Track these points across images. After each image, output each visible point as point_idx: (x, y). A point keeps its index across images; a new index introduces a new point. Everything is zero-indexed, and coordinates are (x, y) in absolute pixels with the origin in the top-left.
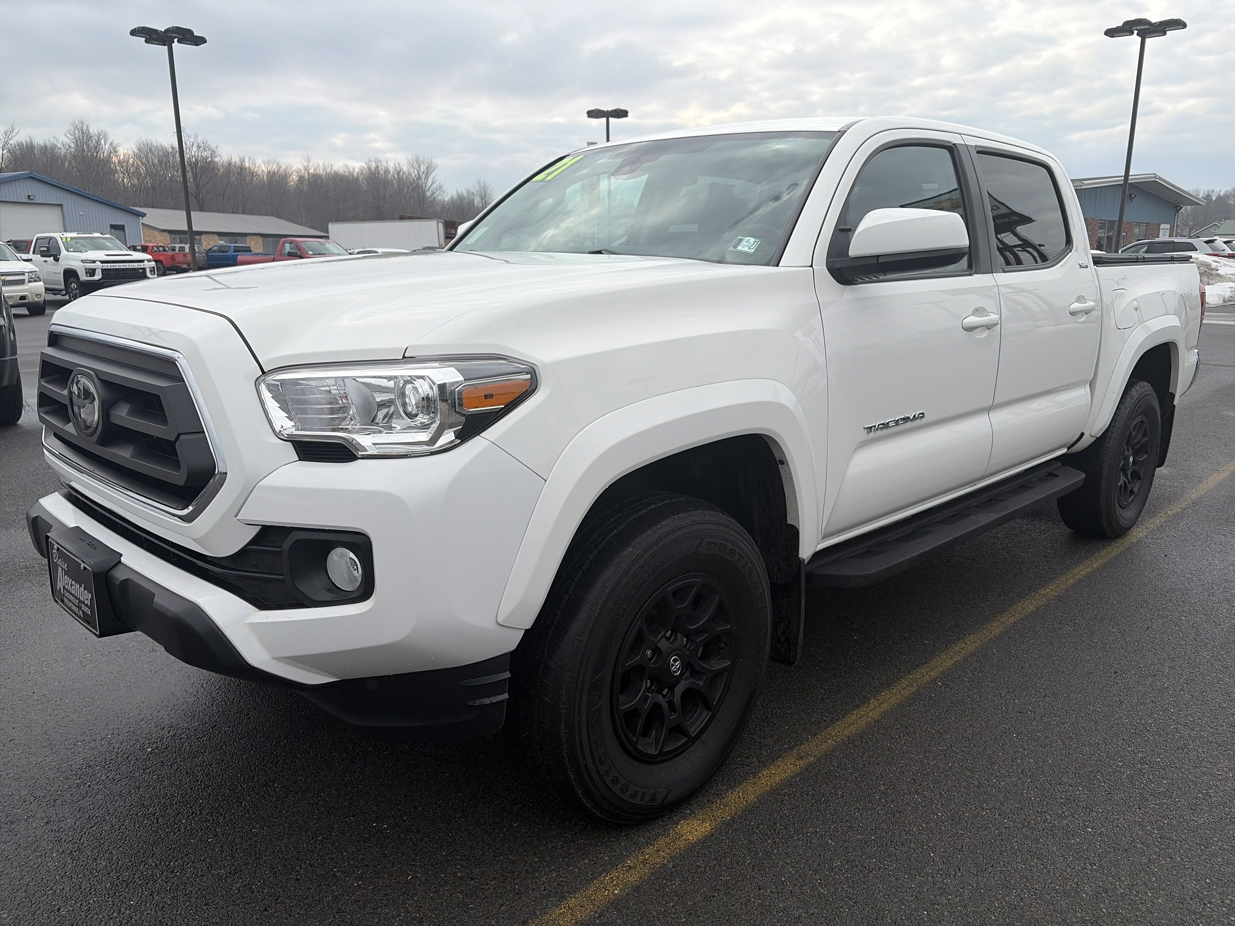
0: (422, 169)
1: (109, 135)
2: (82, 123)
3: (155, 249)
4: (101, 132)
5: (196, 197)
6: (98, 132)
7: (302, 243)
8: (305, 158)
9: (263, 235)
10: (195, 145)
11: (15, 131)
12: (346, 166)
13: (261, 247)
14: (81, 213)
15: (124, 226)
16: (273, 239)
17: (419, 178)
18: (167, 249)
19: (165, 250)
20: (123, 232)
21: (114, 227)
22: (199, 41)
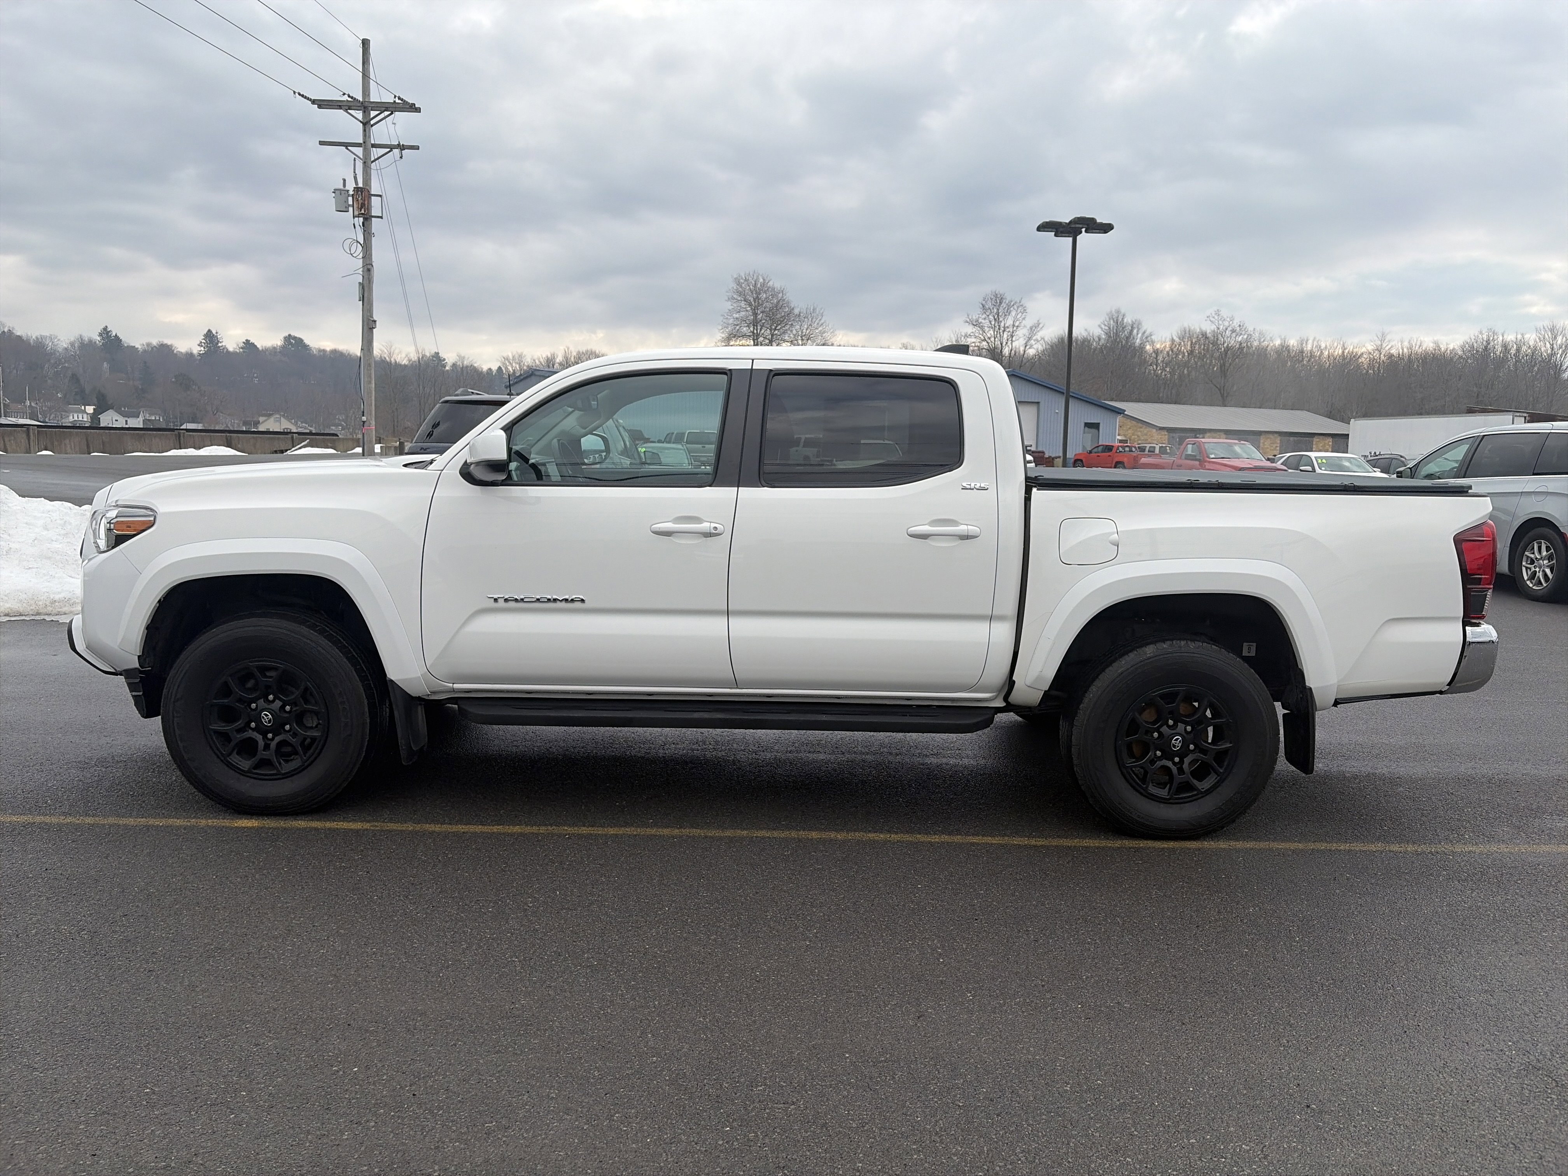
0: (1559, 342)
1: (1143, 324)
2: (1118, 312)
3: (1121, 449)
4: (1136, 321)
5: (1220, 390)
6: (1133, 322)
7: (1206, 445)
8: (1380, 335)
9: (1280, 433)
10: (1230, 329)
11: (1041, 326)
12: (1436, 343)
13: (1278, 448)
14: (1057, 411)
15: (1099, 423)
16: (1296, 438)
17: (1553, 354)
18: (1134, 449)
19: (1131, 451)
20: (1096, 431)
21: (1088, 425)
22: (1106, 228)
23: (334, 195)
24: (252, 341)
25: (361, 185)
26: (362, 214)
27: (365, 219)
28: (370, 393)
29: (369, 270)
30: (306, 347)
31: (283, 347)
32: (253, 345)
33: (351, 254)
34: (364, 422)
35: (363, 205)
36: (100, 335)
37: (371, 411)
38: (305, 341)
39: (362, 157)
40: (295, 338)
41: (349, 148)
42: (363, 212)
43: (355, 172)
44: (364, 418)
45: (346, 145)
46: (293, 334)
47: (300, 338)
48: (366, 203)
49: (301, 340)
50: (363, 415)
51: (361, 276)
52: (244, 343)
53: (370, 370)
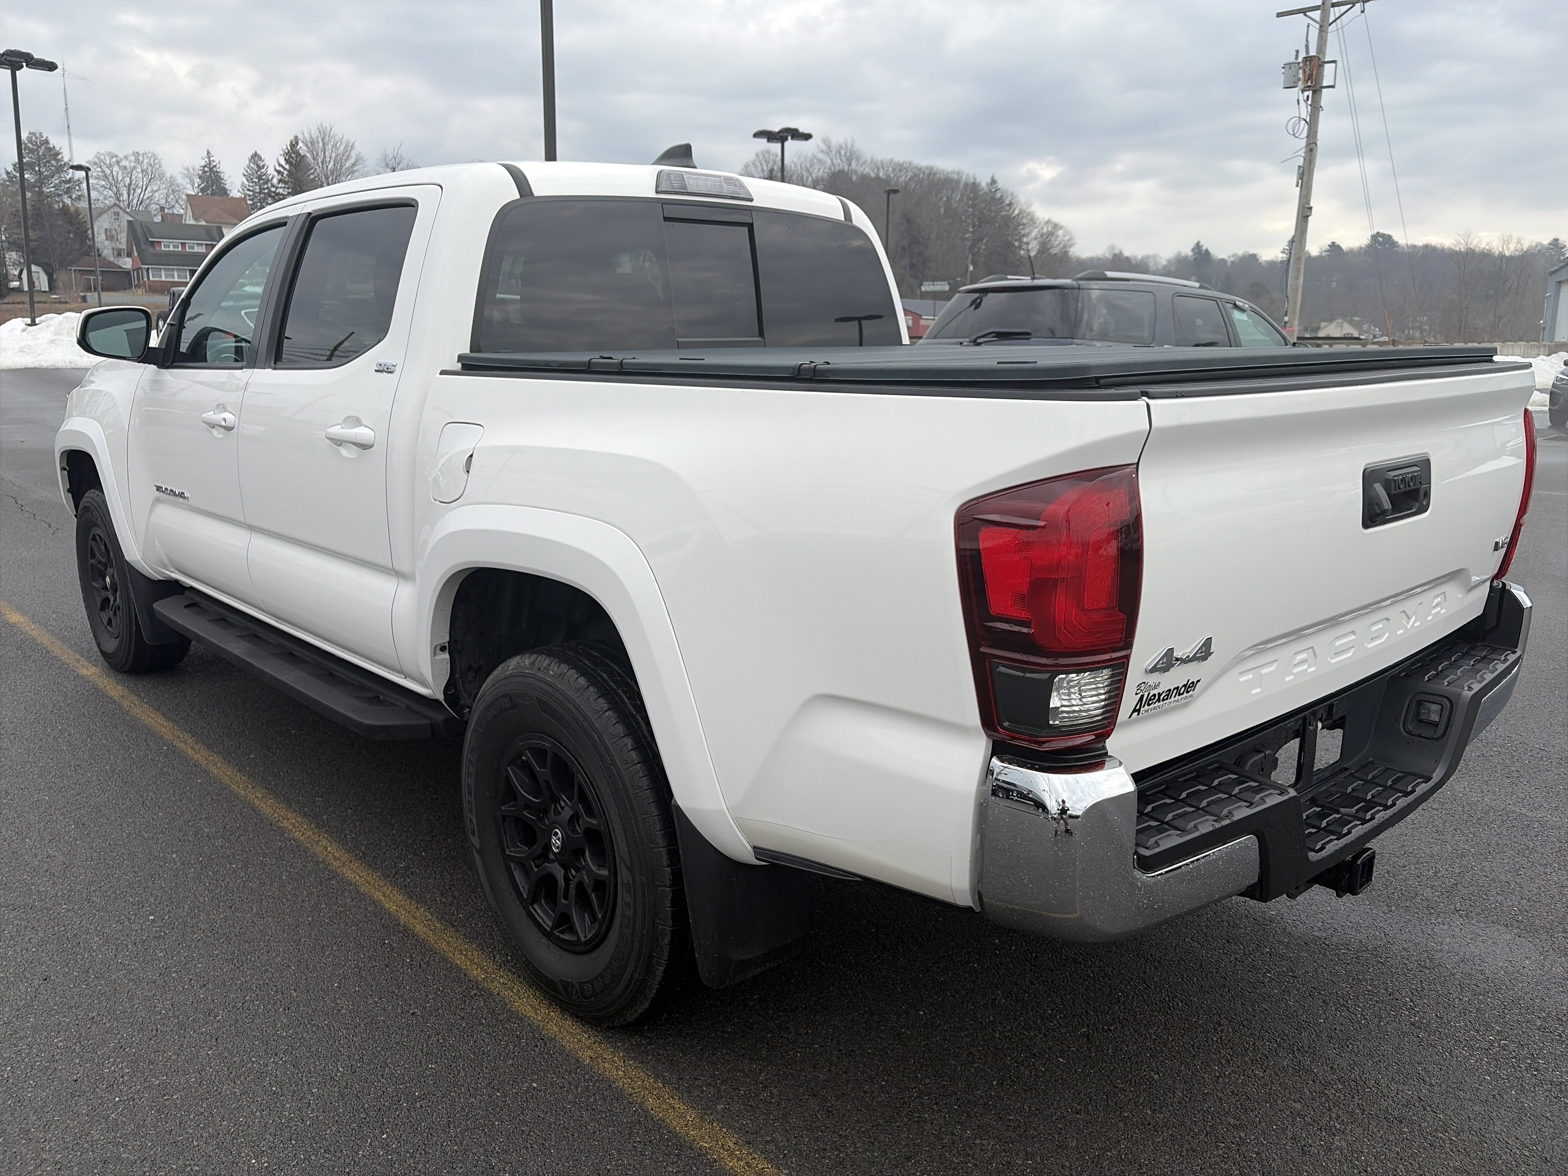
23: (1283, 70)
24: (1338, 243)
25: (1313, 53)
26: (1309, 86)
27: (1314, 92)
28: (1296, 290)
29: (1311, 150)
30: (1394, 244)
31: (1369, 246)
32: (1339, 247)
33: (1294, 135)
34: (1286, 322)
35: (1310, 77)
36: (1193, 250)
37: (1295, 310)
38: (1394, 238)
39: (1318, 20)
40: (1383, 235)
41: (1307, 13)
42: (1309, 84)
43: (1307, 40)
44: (1286, 319)
45: (1304, 11)
46: (1381, 231)
47: (1389, 235)
48: (1315, 73)
49: (1390, 237)
50: (1286, 315)
51: (1302, 159)
52: (1329, 246)
53: (1299, 264)
